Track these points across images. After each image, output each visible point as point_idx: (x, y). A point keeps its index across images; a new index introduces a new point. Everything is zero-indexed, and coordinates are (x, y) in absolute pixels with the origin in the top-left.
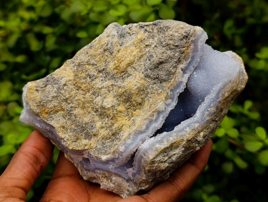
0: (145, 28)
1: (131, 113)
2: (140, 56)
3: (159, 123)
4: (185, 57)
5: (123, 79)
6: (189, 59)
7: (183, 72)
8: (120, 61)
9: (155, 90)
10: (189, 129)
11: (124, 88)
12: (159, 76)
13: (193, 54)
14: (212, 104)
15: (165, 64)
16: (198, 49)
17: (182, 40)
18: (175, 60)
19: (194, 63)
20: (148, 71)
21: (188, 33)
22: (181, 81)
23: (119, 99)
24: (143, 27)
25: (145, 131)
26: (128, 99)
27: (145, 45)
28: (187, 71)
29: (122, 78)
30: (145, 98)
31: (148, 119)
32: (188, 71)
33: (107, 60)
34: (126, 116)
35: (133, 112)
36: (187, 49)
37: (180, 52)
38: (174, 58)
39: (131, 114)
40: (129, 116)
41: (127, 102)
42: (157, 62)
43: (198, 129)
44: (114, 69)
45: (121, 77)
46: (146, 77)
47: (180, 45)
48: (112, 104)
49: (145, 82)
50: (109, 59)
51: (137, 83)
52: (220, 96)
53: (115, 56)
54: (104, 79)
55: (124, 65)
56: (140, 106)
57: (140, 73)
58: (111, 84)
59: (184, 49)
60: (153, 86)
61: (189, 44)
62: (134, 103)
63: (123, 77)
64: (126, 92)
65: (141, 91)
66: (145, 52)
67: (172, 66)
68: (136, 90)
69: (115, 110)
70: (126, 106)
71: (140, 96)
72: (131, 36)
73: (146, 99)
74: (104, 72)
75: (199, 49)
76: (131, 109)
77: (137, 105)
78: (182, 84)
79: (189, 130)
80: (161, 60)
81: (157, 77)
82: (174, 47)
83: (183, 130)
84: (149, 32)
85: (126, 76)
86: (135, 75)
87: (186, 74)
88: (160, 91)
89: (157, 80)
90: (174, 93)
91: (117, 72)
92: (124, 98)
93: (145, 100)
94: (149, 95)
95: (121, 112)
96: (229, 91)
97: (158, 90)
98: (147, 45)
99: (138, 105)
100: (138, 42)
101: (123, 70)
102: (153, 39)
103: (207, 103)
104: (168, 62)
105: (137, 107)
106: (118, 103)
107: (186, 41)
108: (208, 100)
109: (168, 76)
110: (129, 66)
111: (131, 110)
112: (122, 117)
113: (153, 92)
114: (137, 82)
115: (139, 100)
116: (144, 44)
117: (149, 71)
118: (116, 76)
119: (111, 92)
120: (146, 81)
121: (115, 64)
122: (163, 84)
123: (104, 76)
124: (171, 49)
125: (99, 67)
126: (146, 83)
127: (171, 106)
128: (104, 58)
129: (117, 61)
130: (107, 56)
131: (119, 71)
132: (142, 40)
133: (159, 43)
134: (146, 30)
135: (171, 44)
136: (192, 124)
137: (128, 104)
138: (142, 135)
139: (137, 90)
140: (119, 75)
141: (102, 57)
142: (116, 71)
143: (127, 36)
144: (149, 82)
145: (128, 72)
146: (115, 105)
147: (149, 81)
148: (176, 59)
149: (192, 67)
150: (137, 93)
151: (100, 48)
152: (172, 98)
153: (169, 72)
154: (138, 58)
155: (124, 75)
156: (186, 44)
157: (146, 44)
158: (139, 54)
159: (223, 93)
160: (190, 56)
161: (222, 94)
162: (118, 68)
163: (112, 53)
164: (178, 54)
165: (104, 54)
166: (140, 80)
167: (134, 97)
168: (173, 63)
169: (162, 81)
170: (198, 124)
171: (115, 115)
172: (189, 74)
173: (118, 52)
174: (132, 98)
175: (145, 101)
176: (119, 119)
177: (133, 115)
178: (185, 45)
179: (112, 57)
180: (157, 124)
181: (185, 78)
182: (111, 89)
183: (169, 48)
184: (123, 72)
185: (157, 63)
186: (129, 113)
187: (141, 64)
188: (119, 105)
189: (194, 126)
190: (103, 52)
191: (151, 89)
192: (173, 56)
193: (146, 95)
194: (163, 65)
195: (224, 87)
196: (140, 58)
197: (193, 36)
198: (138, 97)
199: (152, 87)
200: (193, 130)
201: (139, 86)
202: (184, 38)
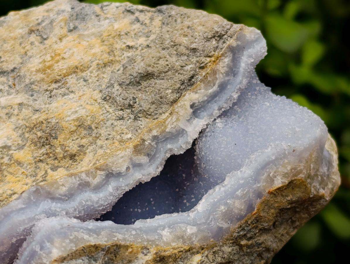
0: (137, 14)
1: (43, 172)
2: (106, 60)
3: (101, 195)
4: (205, 77)
5: (51, 97)
6: (214, 87)
7: (193, 112)
8: (58, 58)
9: (117, 132)
10: (170, 233)
11: (47, 112)
12: (136, 102)
13: (227, 78)
14: (240, 191)
15: (157, 81)
16: (239, 68)
17: (208, 40)
18: (182, 77)
19: (224, 99)
20: (113, 87)
21: (225, 29)
22: (183, 130)
23: (27, 135)
24: (133, 13)
25: (63, 198)
26: (47, 140)
27: (124, 46)
28: (202, 113)
29: (50, 95)
30: (89, 147)
31: (79, 178)
32: (205, 114)
33: (28, 53)
34: (31, 175)
35: (49, 171)
36: (214, 61)
37: (198, 64)
38: (181, 72)
39: (43, 175)
40: (37, 178)
41: (43, 145)
42: (140, 71)
43: (192, 242)
44: (38, 71)
45: (48, 93)
46: (105, 99)
47: (201, 49)
48: (5, 143)
49: (101, 110)
50: (35, 51)
51: (81, 108)
52: (263, 177)
53: (50, 46)
54: (7, 88)
55: (63, 67)
56: (71, 162)
57: (94, 90)
58: (19, 102)
59: (208, 59)
60: (116, 124)
61: (221, 53)
62: (59, 150)
63: (53, 93)
64: (49, 122)
65: (85, 129)
66: (120, 58)
67: (172, 86)
68: (72, 122)
69: (7, 155)
70: (35, 155)
71: (77, 139)
72: (99, 21)
73: (91, 148)
74: (12, 75)
75: (241, 70)
76: (47, 164)
77: (64, 157)
78: (182, 136)
79: (168, 233)
80: (150, 69)
81: (131, 103)
82: (187, 52)
83: (154, 230)
84: (142, 24)
85: (60, 92)
86: (81, 93)
87: (199, 120)
88: (129, 136)
89: (128, 111)
90: (159, 147)
91: (43, 80)
92: (39, 134)
93: (88, 151)
94: (99, 142)
95: (19, 163)
96: (287, 173)
97: (123, 133)
98: (129, 47)
99: (67, 159)
100: (112, 35)
101: (58, 77)
102: (147, 39)
103: (229, 186)
104: (165, 78)
105: (63, 163)
106: (20, 142)
107: (217, 45)
108: (232, 179)
109: (156, 107)
110: (75, 72)
111: (47, 166)
112: (19, 177)
113: (110, 136)
114: (81, 106)
115: (73, 147)
116: (125, 43)
117: (117, 87)
118: (36, 87)
119: (13, 119)
120: (104, 108)
121: (44, 61)
122: (140, 122)
123: (10, 83)
124: (180, 55)
125: (5, 63)
126: (102, 113)
127: (142, 171)
128: (24, 48)
129: (52, 57)
130: (32, 44)
131: (48, 77)
132: (122, 33)
133: (157, 41)
134: (138, 20)
135: (183, 44)
136: (180, 225)
137: (43, 150)
138: (53, 202)
139: (76, 123)
140: (45, 87)
141: (21, 44)
142: (40, 76)
143: (91, 19)
144: (108, 114)
145: (68, 85)
146: (10, 146)
147: (111, 110)
148: (185, 77)
149: (216, 108)
150: (72, 130)
151: (22, 28)
152: (151, 157)
153: (161, 98)
154: (101, 62)
155: (56, 89)
156: (214, 51)
157: (127, 44)
158: (106, 55)
159: (271, 175)
160: (217, 79)
161: (269, 175)
162: (49, 71)
163: (45, 39)
164: (191, 68)
165: (26, 39)
166: (89, 103)
167: (63, 137)
168: (176, 82)
169: (139, 115)
170: (194, 229)
171: (4, 167)
172: (206, 121)
173: (60, 39)
174: (56, 138)
175: (85, 154)
176: (9, 177)
177: (46, 178)
178: (213, 53)
179: (42, 47)
180: (98, 195)
181: (195, 128)
182: (16, 112)
183: (175, 52)
184: (56, 82)
185: (140, 73)
186: (38, 170)
187: (103, 77)
188: (21, 147)
189: (184, 229)
190: (27, 36)
191: (108, 129)
192: (179, 67)
193: (93, 140)
194: (152, 81)
195: (277, 159)
196: (105, 65)
197: (235, 37)
198: (73, 140)
199: (112, 124)
200: (178, 238)
201: (84, 115)
202: (214, 37)
